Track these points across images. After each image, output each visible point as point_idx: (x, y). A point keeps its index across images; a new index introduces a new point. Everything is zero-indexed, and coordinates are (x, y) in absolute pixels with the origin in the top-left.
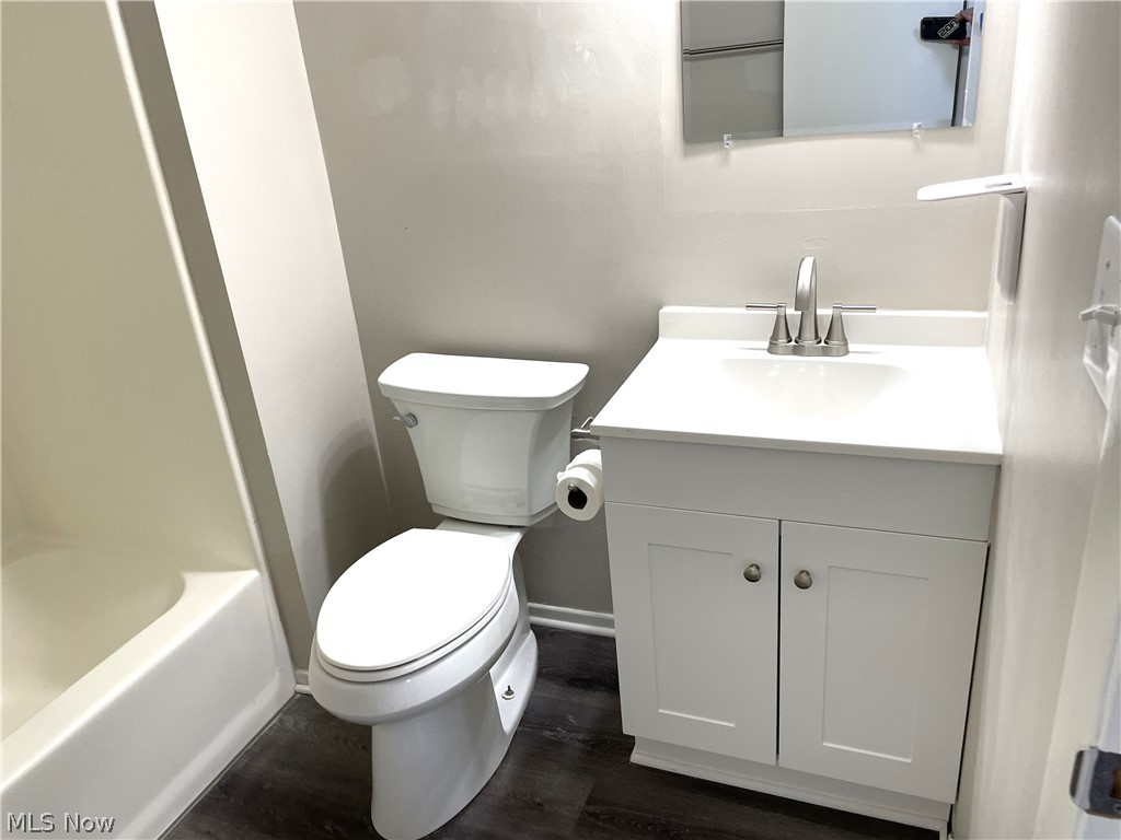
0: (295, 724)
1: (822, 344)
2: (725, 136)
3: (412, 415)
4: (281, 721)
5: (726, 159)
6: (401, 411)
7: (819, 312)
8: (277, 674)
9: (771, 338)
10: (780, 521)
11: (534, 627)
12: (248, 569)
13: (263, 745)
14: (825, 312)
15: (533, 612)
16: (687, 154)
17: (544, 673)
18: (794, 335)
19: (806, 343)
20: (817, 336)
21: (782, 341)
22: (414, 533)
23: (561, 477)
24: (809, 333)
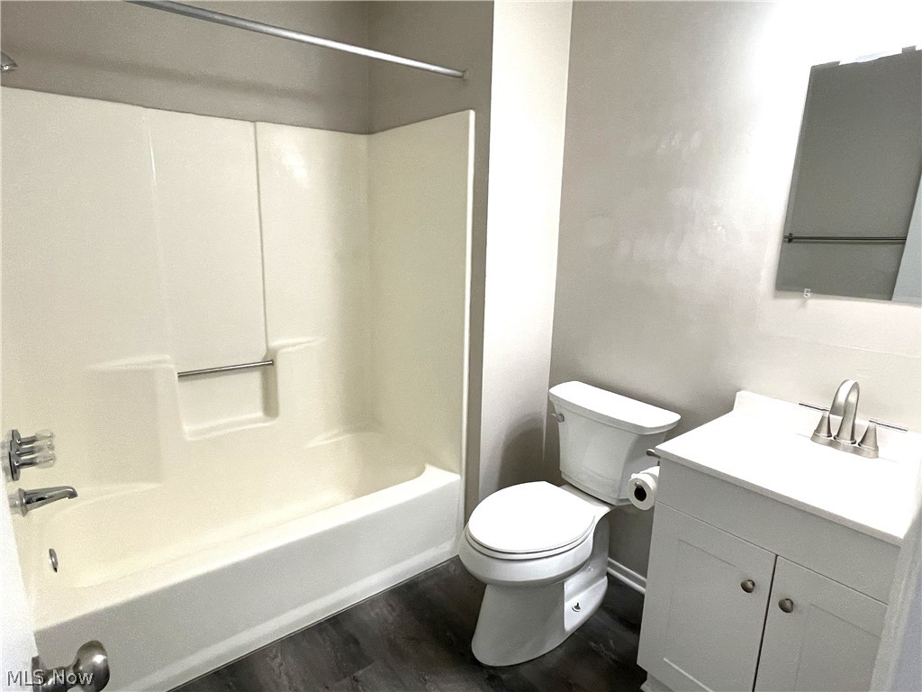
0: (455, 570)
1: (856, 445)
2: (806, 290)
3: (561, 415)
4: (448, 565)
5: (804, 305)
6: (557, 411)
7: (856, 422)
8: (454, 538)
9: (815, 431)
10: (777, 556)
11: (608, 575)
12: (456, 473)
13: (434, 574)
14: (862, 423)
15: (610, 565)
16: (776, 297)
17: (604, 606)
18: (834, 433)
19: (842, 441)
20: (852, 438)
21: (824, 434)
22: (544, 484)
23: (634, 476)
24: (846, 434)
